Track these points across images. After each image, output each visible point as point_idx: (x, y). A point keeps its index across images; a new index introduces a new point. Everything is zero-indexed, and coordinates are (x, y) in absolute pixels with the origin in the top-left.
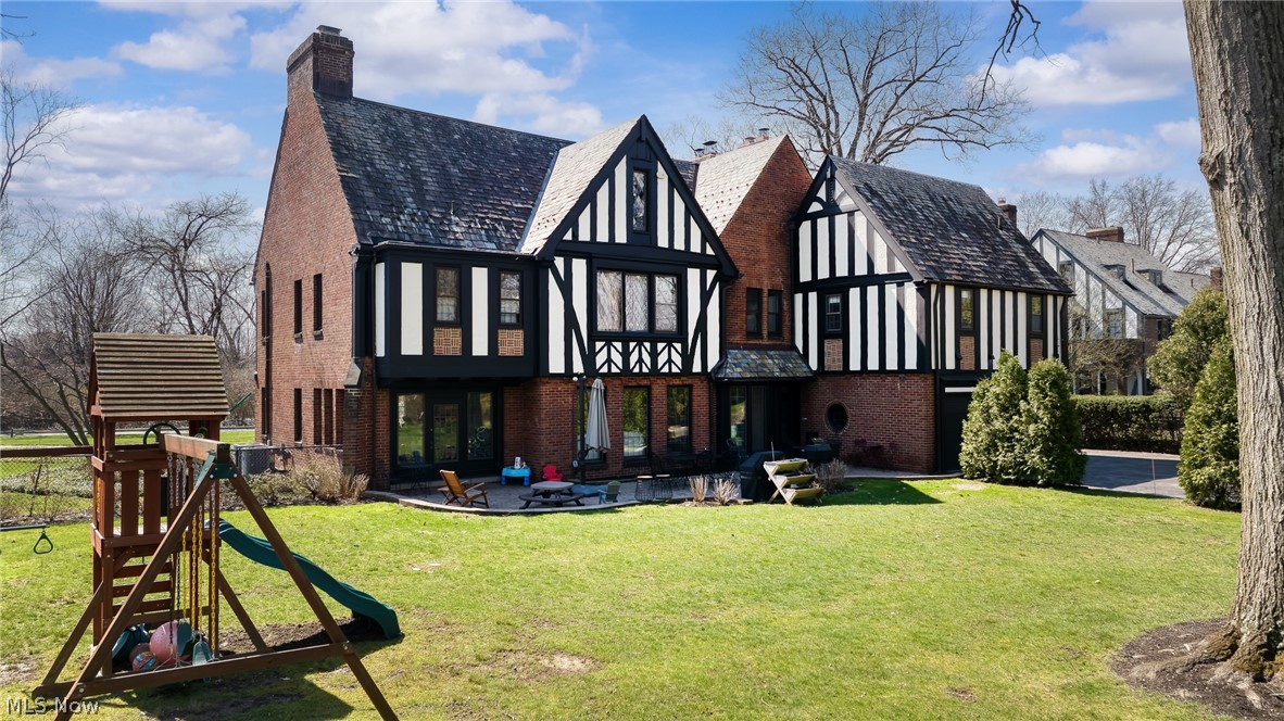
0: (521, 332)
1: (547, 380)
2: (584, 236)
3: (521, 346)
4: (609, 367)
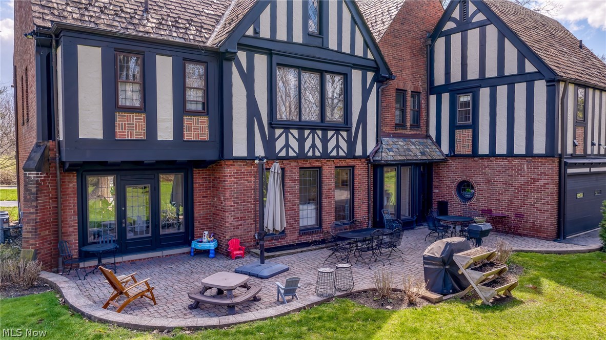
0: (206, 119)
1: (231, 162)
2: (265, 33)
3: (206, 132)
4: (287, 152)
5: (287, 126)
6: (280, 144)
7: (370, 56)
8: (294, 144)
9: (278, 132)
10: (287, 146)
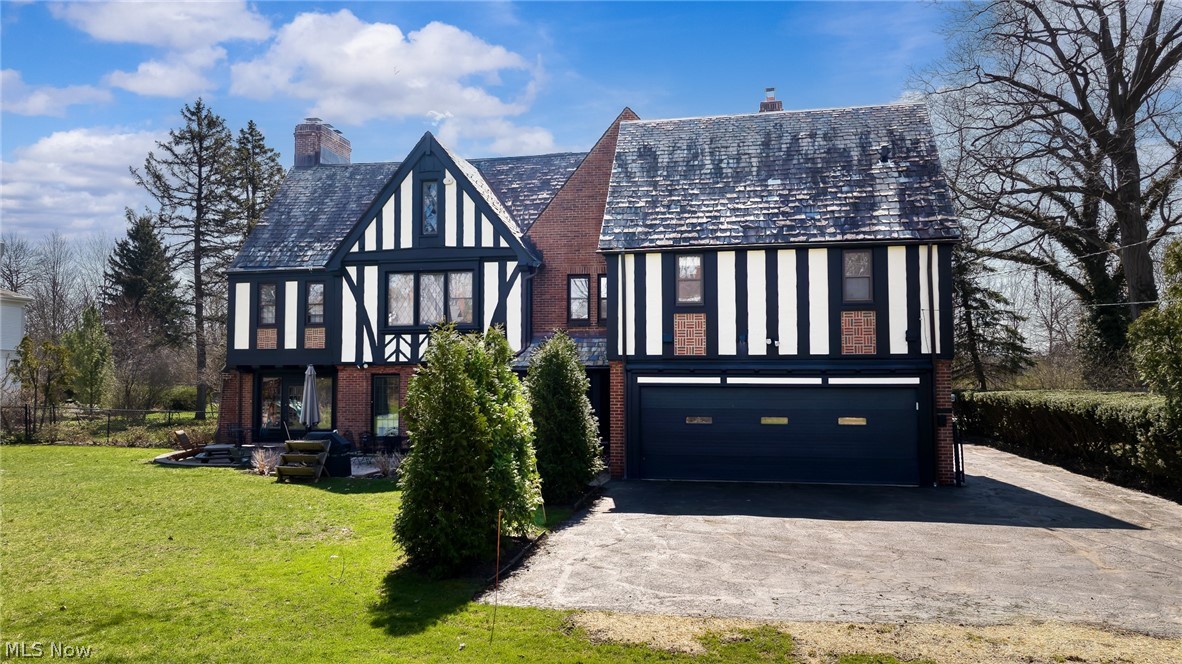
0: (324, 330)
1: (342, 368)
2: (371, 246)
3: (323, 341)
4: (397, 357)
5: (399, 332)
6: (389, 349)
7: (503, 243)
8: (406, 349)
9: (388, 338)
10: (398, 351)
